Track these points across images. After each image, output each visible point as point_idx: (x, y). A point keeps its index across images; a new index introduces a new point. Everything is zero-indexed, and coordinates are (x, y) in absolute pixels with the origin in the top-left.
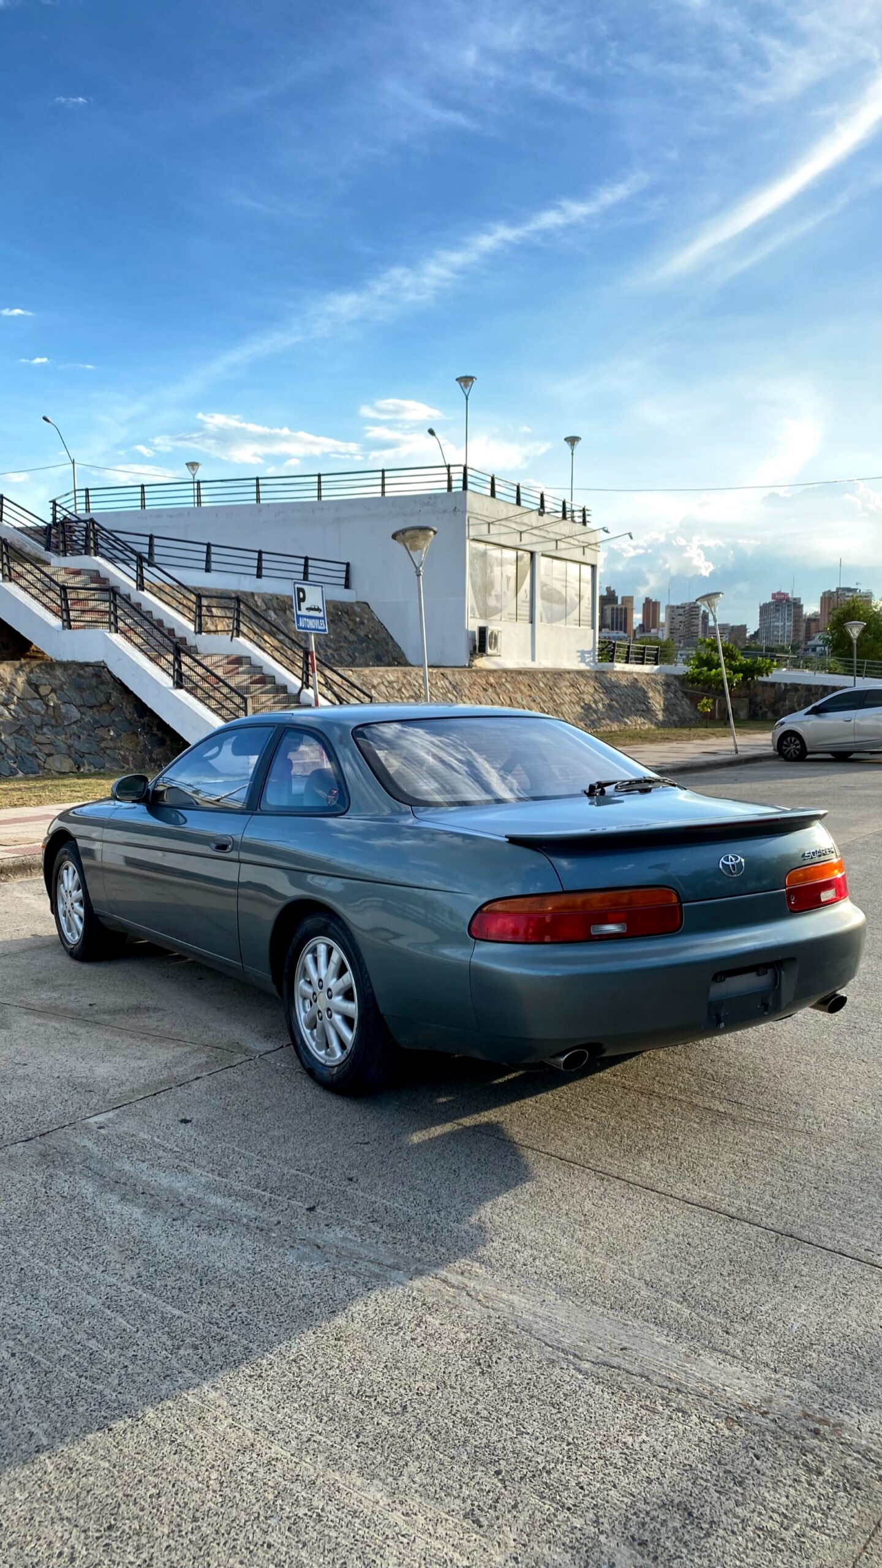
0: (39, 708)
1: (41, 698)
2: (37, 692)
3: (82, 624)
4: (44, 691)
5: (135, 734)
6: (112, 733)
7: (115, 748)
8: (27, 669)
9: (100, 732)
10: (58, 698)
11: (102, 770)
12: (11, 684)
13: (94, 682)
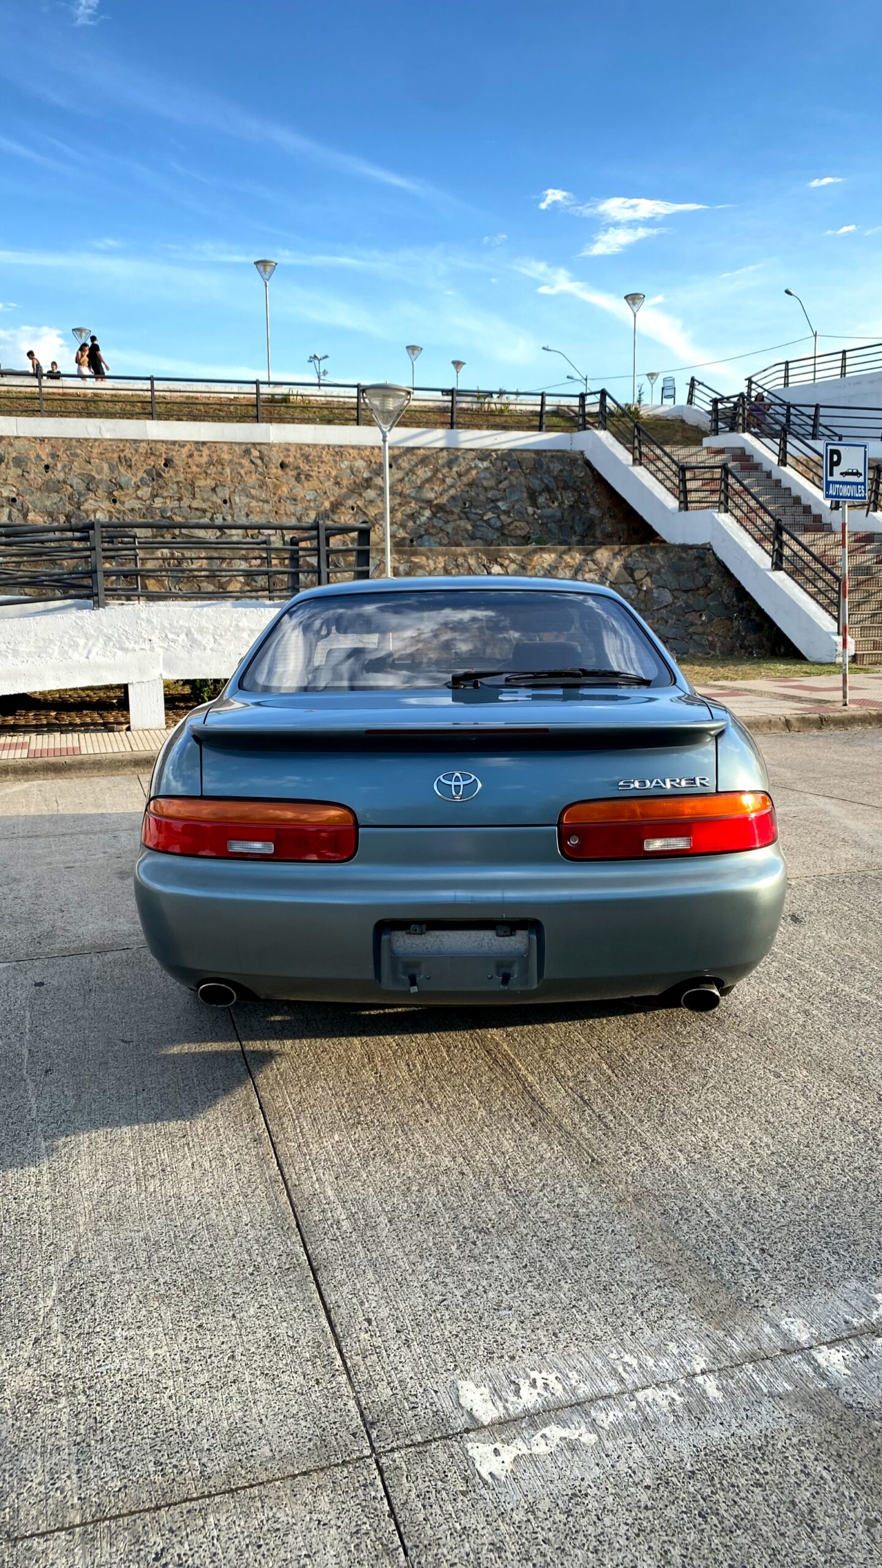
0: (631, 592)
1: (635, 582)
2: (632, 575)
3: (706, 505)
4: (638, 575)
5: (731, 619)
6: (704, 618)
7: (704, 633)
8: (626, 554)
9: (691, 617)
10: (653, 582)
11: (685, 656)
12: (607, 568)
13: (695, 564)
